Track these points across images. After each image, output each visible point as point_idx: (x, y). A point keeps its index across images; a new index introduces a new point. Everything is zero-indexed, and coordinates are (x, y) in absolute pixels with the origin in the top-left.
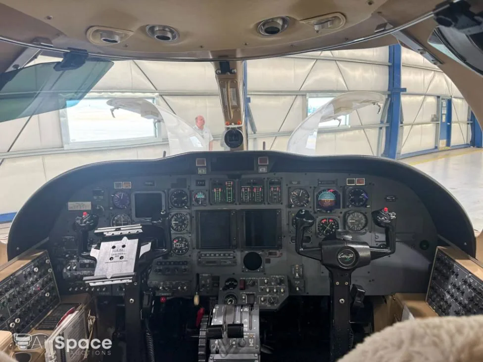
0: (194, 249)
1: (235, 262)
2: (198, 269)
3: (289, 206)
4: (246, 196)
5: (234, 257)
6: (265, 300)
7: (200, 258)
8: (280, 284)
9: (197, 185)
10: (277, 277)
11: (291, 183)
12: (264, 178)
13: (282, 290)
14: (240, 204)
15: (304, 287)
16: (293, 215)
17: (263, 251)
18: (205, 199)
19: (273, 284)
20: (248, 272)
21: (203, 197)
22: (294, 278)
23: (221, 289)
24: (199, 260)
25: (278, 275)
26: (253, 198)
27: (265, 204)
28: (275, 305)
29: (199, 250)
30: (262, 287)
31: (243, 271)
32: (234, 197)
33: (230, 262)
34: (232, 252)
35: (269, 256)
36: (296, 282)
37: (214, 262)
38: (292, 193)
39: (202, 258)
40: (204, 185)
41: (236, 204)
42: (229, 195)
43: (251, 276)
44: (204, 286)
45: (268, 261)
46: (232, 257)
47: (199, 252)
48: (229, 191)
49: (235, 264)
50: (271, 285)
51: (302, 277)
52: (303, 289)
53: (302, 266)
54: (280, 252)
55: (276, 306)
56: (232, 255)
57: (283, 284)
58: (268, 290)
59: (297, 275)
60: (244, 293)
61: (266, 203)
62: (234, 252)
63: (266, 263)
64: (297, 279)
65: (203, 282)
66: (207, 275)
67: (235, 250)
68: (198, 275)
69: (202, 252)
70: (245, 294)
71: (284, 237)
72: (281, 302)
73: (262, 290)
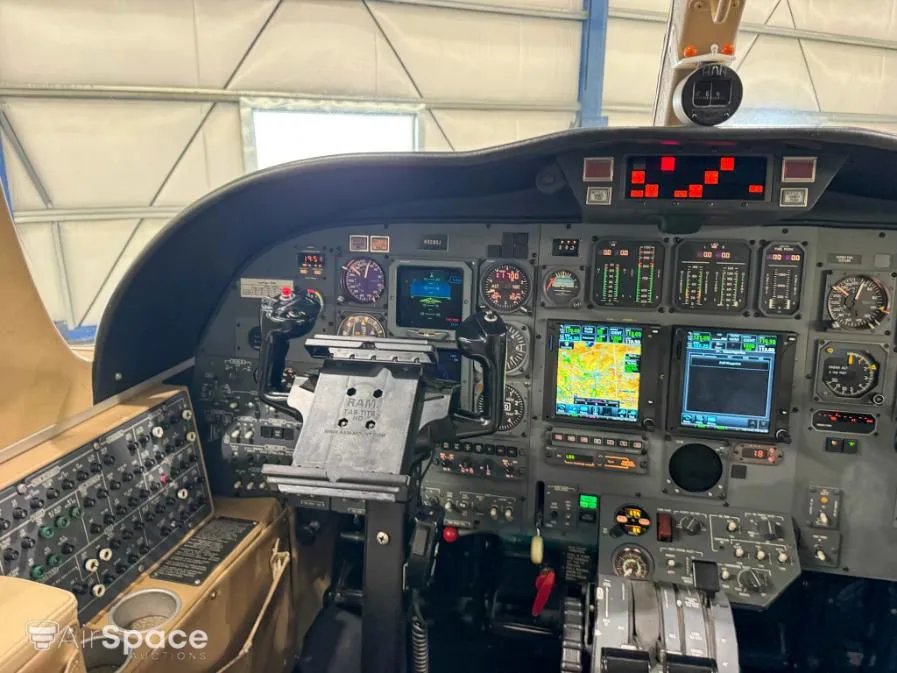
0: (535, 418)
1: (645, 465)
2: (541, 471)
3: (823, 324)
4: (691, 288)
5: (644, 452)
6: (732, 577)
7: (550, 444)
8: (772, 538)
9: (556, 252)
10: (764, 517)
11: (832, 258)
12: (752, 242)
13: (783, 557)
14: (672, 311)
15: (839, 552)
16: (831, 351)
17: (728, 444)
18: (574, 292)
19: (752, 534)
20: (679, 495)
21: (570, 284)
22: (812, 526)
23: (605, 531)
24: (548, 448)
25: (767, 512)
26: (712, 296)
27: (746, 315)
28: (763, 595)
29: (546, 424)
30: (722, 541)
31: (665, 492)
32: (658, 290)
33: (632, 464)
34: (640, 438)
35: (745, 460)
36: (816, 537)
37: (589, 459)
38: (835, 288)
39: (554, 443)
40: (575, 253)
41: (661, 310)
42: (645, 285)
43: (689, 508)
44: (555, 514)
45: (740, 472)
46: (636, 451)
47: (550, 429)
48: (646, 272)
49: (642, 471)
50: (748, 538)
51: (836, 524)
52: (834, 557)
53: (841, 495)
54: (779, 452)
55: (766, 599)
56: (638, 445)
57: (781, 540)
58: (740, 552)
59: (824, 519)
60: (671, 549)
61: (752, 312)
62: (645, 438)
63: (733, 476)
64: (821, 529)
65: (554, 506)
66: (565, 489)
67: (648, 435)
68: (541, 486)
69: (555, 430)
70: (672, 553)
71: (795, 410)
72: (780, 587)
73: (721, 547)
